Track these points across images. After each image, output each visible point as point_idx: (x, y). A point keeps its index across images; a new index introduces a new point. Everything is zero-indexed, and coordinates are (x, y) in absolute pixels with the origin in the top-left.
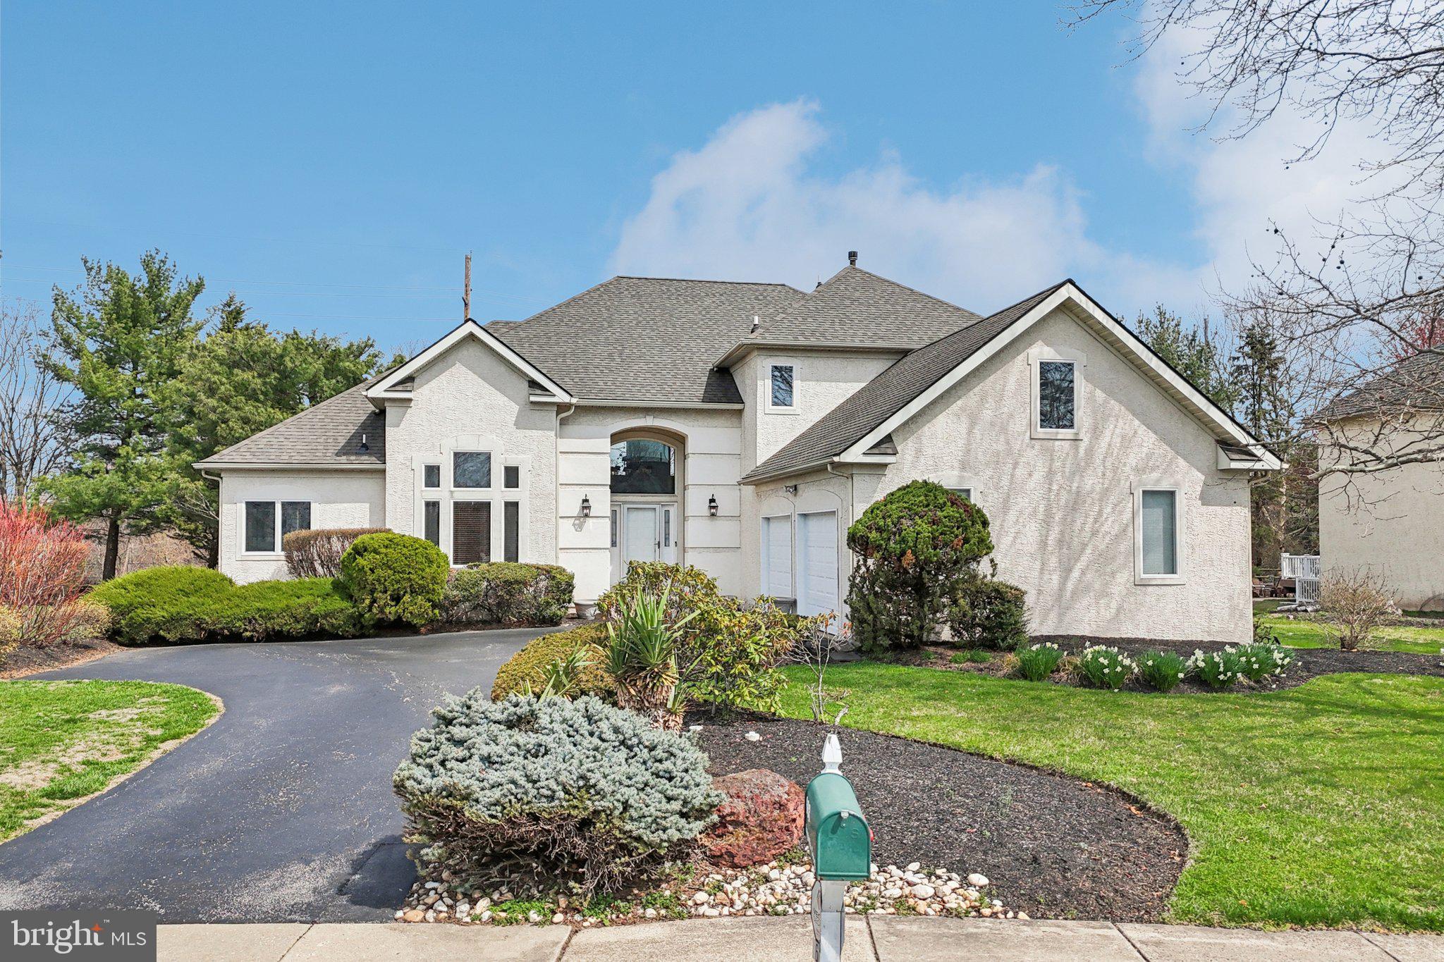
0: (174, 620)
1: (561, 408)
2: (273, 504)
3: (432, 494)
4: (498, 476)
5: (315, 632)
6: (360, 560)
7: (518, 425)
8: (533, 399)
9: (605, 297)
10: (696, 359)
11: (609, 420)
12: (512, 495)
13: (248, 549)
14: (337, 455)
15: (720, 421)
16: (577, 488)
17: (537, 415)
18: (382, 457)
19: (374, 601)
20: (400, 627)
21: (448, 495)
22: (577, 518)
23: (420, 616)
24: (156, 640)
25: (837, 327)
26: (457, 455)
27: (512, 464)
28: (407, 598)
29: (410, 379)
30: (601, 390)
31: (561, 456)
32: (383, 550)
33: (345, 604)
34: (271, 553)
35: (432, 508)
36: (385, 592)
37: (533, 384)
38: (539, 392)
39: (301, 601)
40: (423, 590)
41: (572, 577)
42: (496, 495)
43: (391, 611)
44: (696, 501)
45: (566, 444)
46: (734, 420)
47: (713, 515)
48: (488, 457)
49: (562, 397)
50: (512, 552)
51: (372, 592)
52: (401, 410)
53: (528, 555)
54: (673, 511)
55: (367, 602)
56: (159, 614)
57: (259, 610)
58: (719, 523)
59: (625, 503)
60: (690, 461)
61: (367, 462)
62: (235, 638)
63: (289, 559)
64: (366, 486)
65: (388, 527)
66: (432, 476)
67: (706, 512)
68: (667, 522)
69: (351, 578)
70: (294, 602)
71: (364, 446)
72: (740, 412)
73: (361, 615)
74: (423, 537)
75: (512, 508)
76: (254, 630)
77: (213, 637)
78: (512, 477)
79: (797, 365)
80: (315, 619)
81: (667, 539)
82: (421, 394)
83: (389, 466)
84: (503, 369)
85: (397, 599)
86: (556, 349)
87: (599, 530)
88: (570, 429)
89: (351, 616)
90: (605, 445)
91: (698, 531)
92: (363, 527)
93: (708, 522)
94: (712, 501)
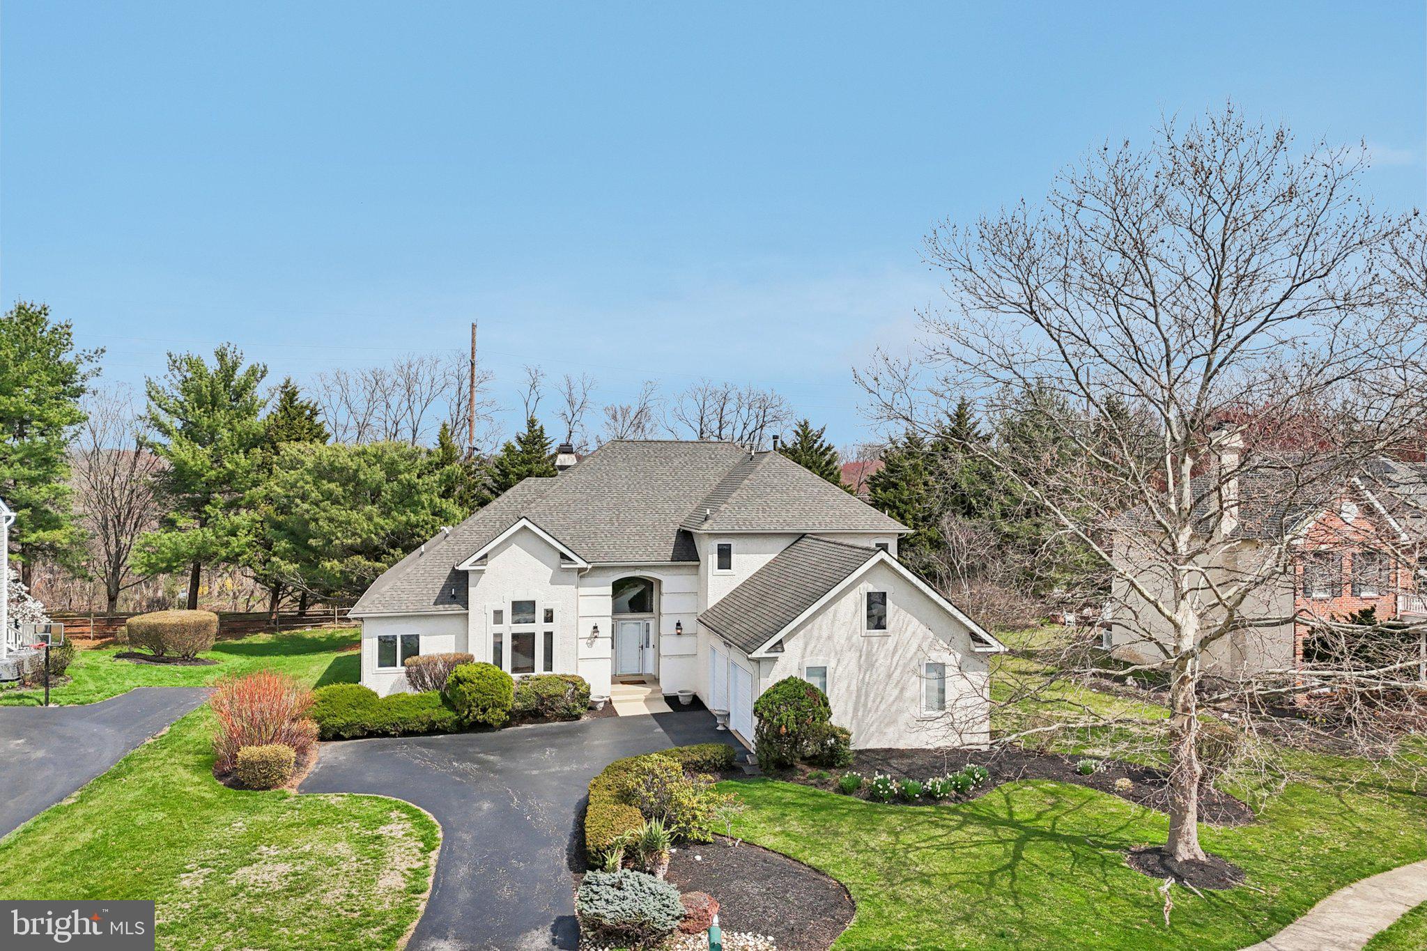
0: (348, 726)
1: (580, 570)
2: (395, 637)
3: (498, 629)
4: (540, 615)
5: (433, 730)
6: (461, 686)
7: (552, 582)
8: (563, 566)
9: (605, 462)
10: (668, 520)
11: (611, 573)
12: (549, 627)
13: (380, 665)
14: (435, 604)
15: (685, 571)
16: (589, 619)
17: (565, 576)
18: (466, 605)
19: (470, 712)
20: (485, 727)
21: (509, 628)
22: (590, 638)
23: (499, 720)
24: (338, 737)
25: (760, 515)
26: (514, 603)
27: (549, 607)
28: (490, 710)
29: (485, 556)
30: (606, 554)
31: (580, 598)
32: (476, 681)
33: (451, 714)
34: (394, 668)
35: (498, 636)
36: (477, 706)
37: (563, 556)
38: (567, 561)
39: (424, 712)
40: (500, 705)
41: (588, 688)
42: (538, 628)
43: (480, 718)
44: (668, 625)
45: (582, 591)
46: (694, 571)
47: (679, 634)
48: (533, 603)
49: (582, 564)
50: (548, 665)
51: (470, 706)
52: (478, 575)
53: (558, 669)
54: (652, 623)
55: (466, 713)
56: (339, 721)
57: (400, 718)
58: (683, 639)
59: (619, 619)
60: (663, 599)
61: (456, 608)
62: (386, 734)
63: (409, 674)
64: (457, 624)
65: (470, 652)
66: (498, 615)
67: (674, 631)
68: (648, 631)
69: (455, 696)
70: (420, 713)
71: (453, 596)
72: (698, 566)
73: (462, 720)
74: (492, 663)
75: (549, 636)
76: (397, 730)
77: (371, 734)
78: (549, 617)
79: (735, 544)
80: (434, 723)
81: (648, 643)
82: (492, 564)
83: (471, 612)
84: (543, 546)
85: (484, 710)
86: (575, 517)
87: (603, 646)
88: (588, 580)
89: (455, 721)
90: (609, 590)
91: (669, 644)
92: (453, 651)
93: (676, 638)
94: (678, 624)
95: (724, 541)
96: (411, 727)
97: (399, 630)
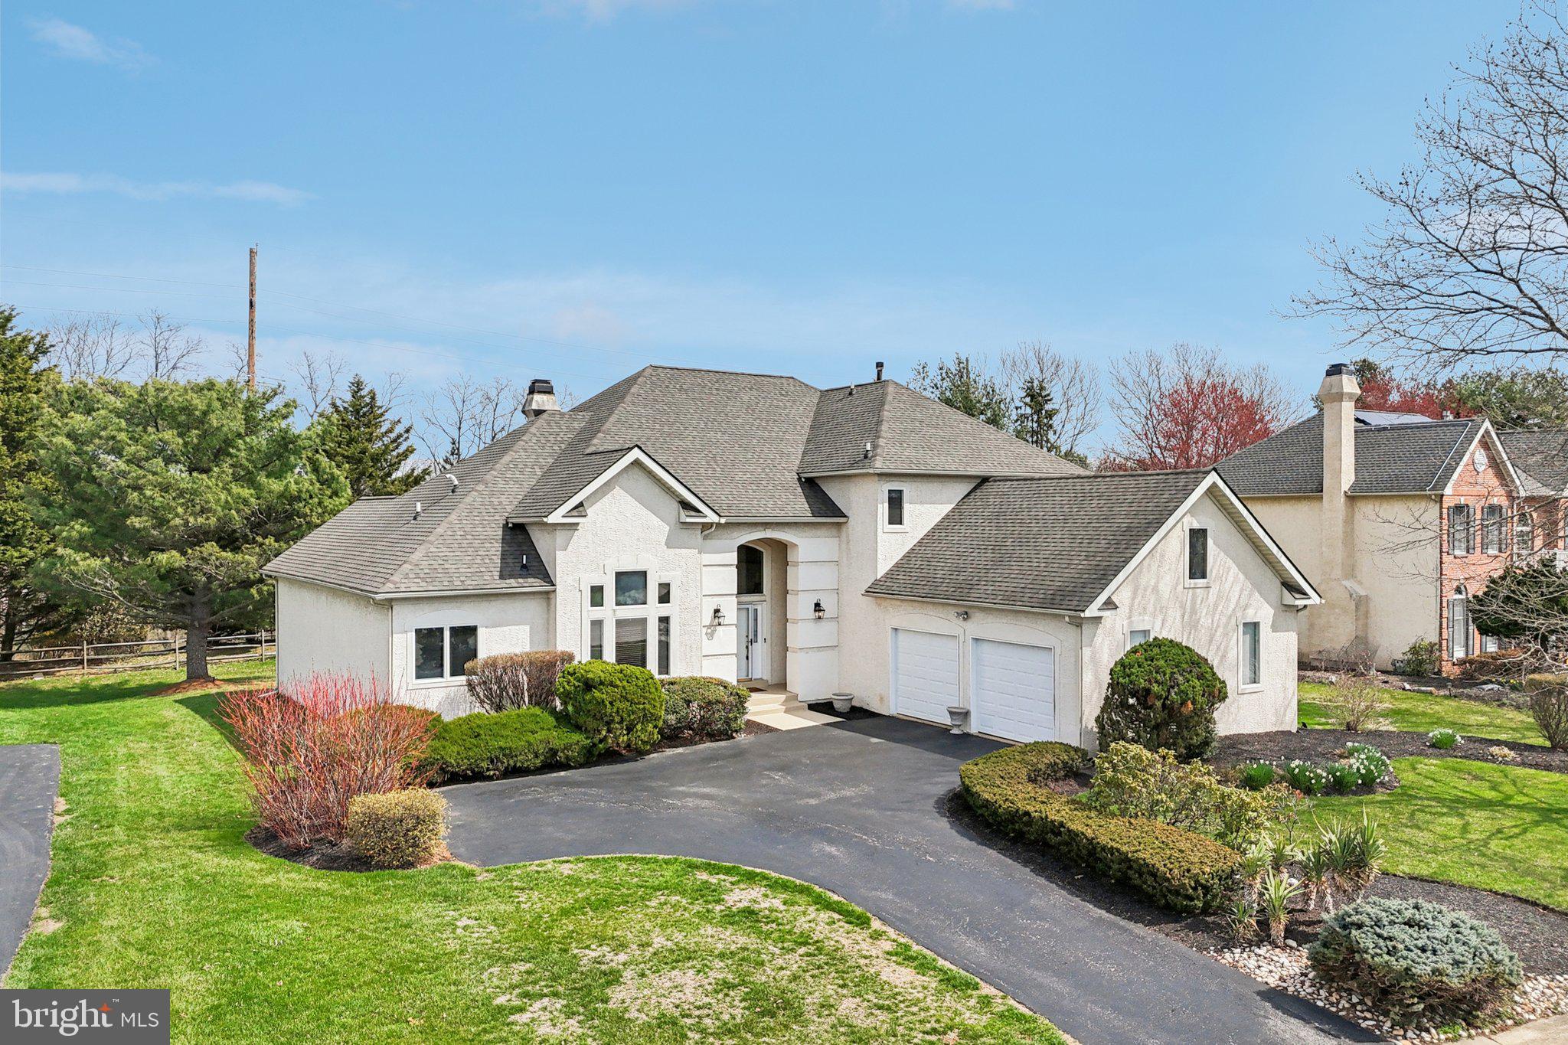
1: (708, 527)
2: (441, 630)
3: (597, 613)
4: (652, 592)
5: (553, 763)
6: (595, 694)
7: (669, 545)
8: (684, 520)
9: (657, 392)
11: (735, 534)
12: (664, 610)
13: (418, 677)
14: (501, 577)
15: (823, 532)
16: (711, 599)
17: (685, 534)
19: (609, 732)
20: (628, 753)
21: (611, 613)
22: (709, 627)
23: (647, 742)
26: (619, 575)
27: (664, 581)
31: (704, 568)
35: (597, 625)
36: (622, 721)
37: (686, 505)
38: (693, 513)
40: (653, 718)
42: (651, 611)
43: (622, 740)
44: (799, 607)
45: (707, 558)
46: (834, 531)
47: (820, 618)
48: (644, 574)
49: (712, 518)
50: (664, 665)
52: (569, 532)
53: (677, 668)
54: (762, 608)
55: (603, 734)
58: (823, 624)
59: (741, 602)
61: (534, 584)
63: (474, 687)
64: (534, 607)
66: (597, 592)
67: (812, 614)
68: (756, 620)
71: (524, 566)
72: (845, 523)
73: (594, 746)
75: (664, 621)
78: (665, 593)
79: (908, 489)
81: (756, 635)
83: (559, 588)
84: (657, 490)
85: (630, 728)
88: (710, 545)
89: (585, 748)
90: (733, 558)
91: (801, 633)
92: (527, 649)
93: (812, 625)
94: (817, 605)
95: (896, 486)
96: (520, 761)
97: (447, 618)
